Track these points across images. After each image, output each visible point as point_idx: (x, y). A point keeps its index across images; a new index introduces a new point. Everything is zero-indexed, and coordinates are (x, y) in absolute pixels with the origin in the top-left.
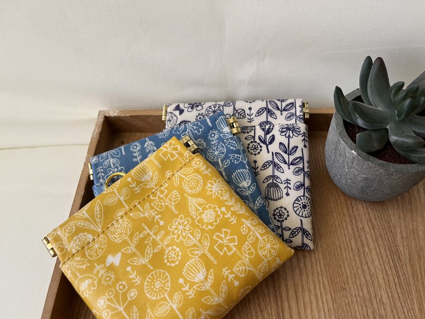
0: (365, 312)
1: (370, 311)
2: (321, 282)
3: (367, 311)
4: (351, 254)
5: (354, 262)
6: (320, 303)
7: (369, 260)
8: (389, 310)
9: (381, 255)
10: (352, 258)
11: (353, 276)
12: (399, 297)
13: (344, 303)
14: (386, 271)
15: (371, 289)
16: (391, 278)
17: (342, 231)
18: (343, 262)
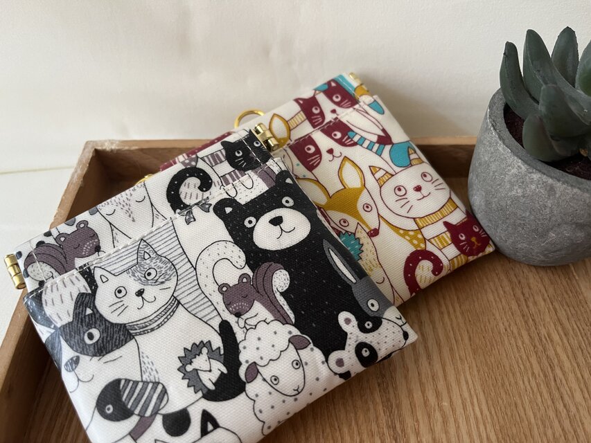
4: (533, 383)
5: (539, 397)
7: (565, 393)
10: (535, 389)
18: (520, 396)
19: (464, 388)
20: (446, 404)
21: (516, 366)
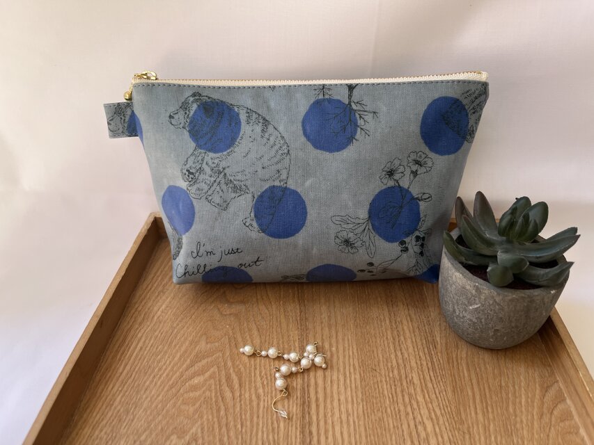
0: (393, 390)
1: (399, 390)
2: (352, 364)
3: (396, 389)
4: (386, 342)
6: (348, 381)
7: (403, 347)
8: (418, 390)
9: (417, 344)
10: (386, 345)
11: (385, 360)
12: (431, 380)
13: (372, 382)
14: (420, 357)
15: (403, 371)
16: (425, 363)
17: (379, 323)
18: (377, 347)
19: (346, 342)
20: (334, 349)
21: (378, 334)
